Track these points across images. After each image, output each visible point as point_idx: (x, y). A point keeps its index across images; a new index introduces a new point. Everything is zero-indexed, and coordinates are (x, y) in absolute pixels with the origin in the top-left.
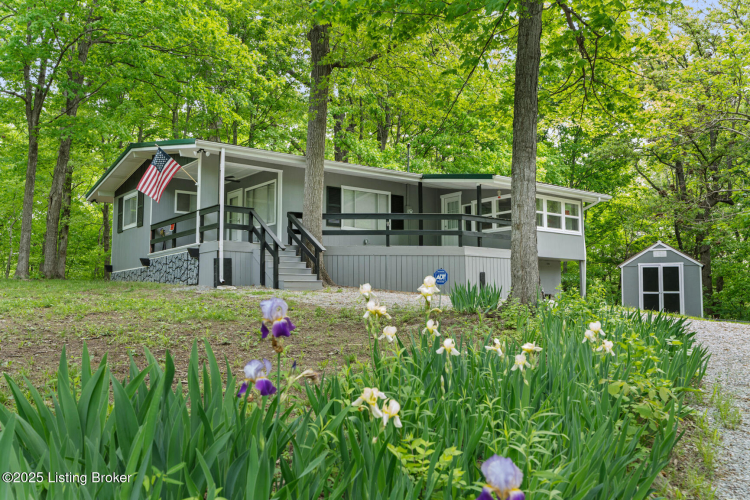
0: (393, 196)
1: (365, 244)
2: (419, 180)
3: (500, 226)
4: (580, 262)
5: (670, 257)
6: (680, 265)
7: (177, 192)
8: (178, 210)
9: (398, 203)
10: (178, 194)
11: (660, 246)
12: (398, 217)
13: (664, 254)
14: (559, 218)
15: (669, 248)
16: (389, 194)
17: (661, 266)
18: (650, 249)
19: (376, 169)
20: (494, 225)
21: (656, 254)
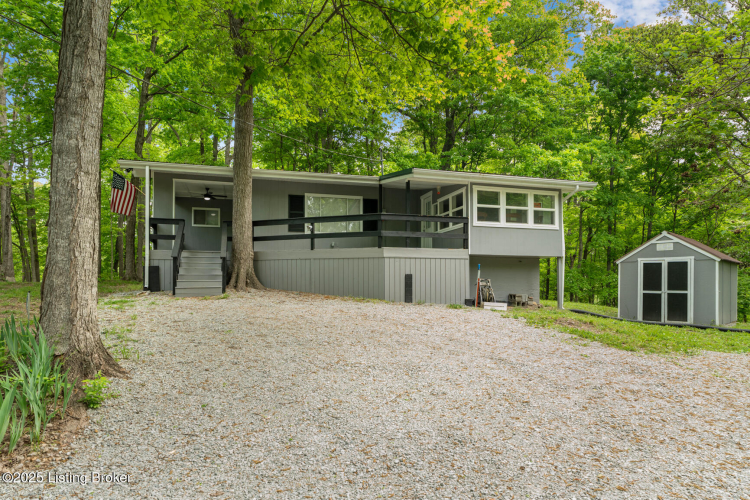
0: (364, 200)
1: (332, 247)
2: (377, 183)
3: (454, 224)
4: (559, 258)
5: (678, 249)
6: (690, 260)
7: (193, 208)
8: (195, 223)
9: (370, 206)
10: (195, 211)
11: (665, 238)
12: (371, 217)
13: (670, 247)
14: (526, 211)
15: (676, 240)
16: (361, 198)
17: (665, 261)
18: (653, 241)
19: (331, 175)
20: (451, 224)
21: (660, 248)
